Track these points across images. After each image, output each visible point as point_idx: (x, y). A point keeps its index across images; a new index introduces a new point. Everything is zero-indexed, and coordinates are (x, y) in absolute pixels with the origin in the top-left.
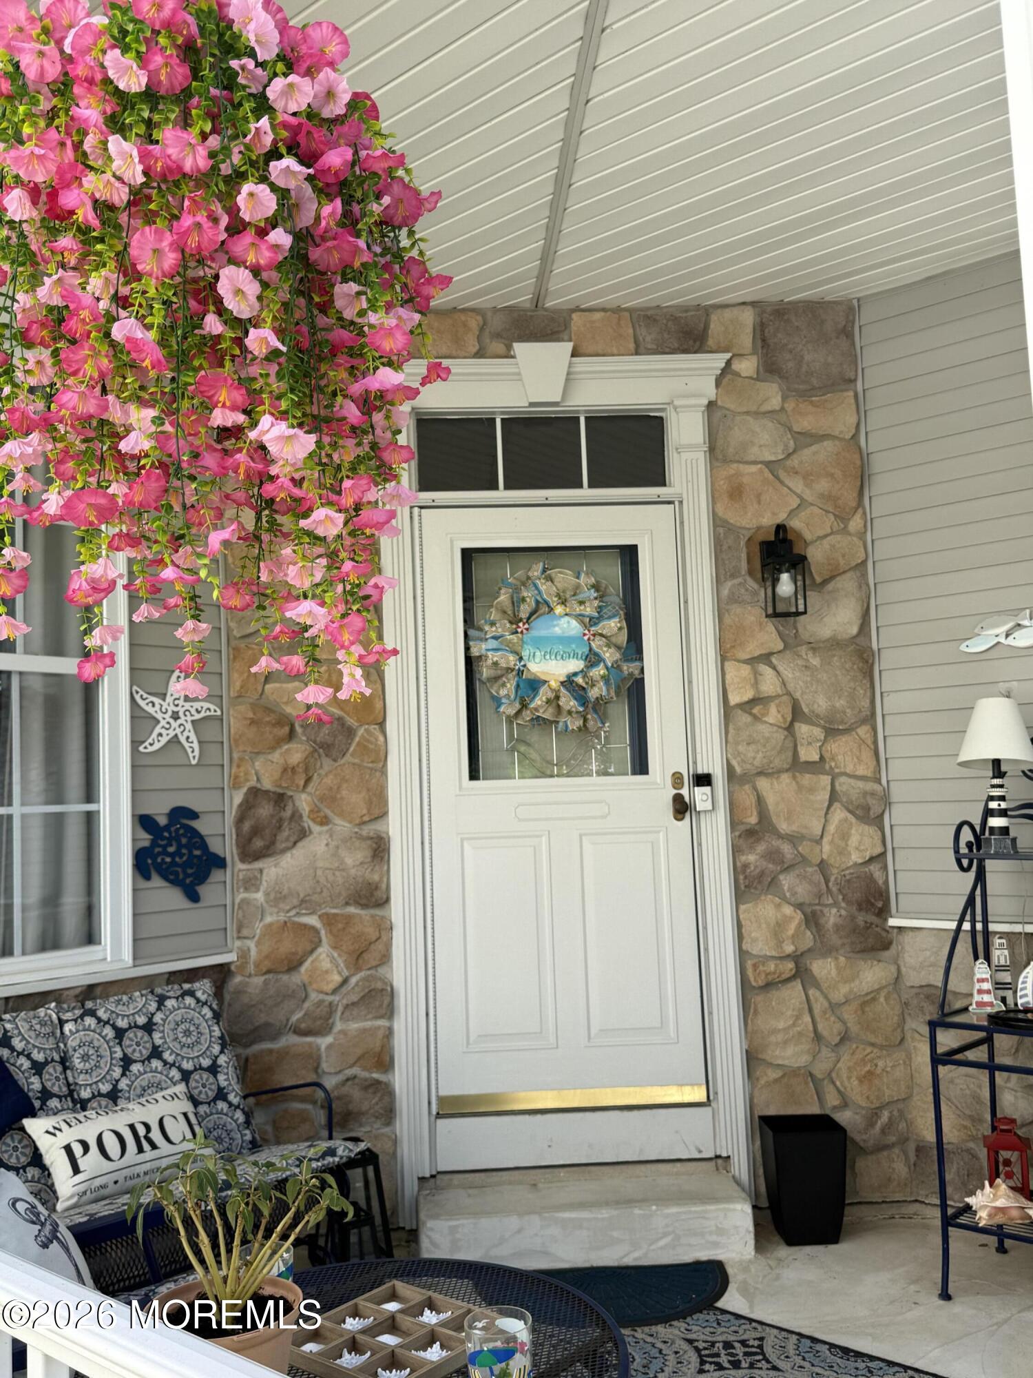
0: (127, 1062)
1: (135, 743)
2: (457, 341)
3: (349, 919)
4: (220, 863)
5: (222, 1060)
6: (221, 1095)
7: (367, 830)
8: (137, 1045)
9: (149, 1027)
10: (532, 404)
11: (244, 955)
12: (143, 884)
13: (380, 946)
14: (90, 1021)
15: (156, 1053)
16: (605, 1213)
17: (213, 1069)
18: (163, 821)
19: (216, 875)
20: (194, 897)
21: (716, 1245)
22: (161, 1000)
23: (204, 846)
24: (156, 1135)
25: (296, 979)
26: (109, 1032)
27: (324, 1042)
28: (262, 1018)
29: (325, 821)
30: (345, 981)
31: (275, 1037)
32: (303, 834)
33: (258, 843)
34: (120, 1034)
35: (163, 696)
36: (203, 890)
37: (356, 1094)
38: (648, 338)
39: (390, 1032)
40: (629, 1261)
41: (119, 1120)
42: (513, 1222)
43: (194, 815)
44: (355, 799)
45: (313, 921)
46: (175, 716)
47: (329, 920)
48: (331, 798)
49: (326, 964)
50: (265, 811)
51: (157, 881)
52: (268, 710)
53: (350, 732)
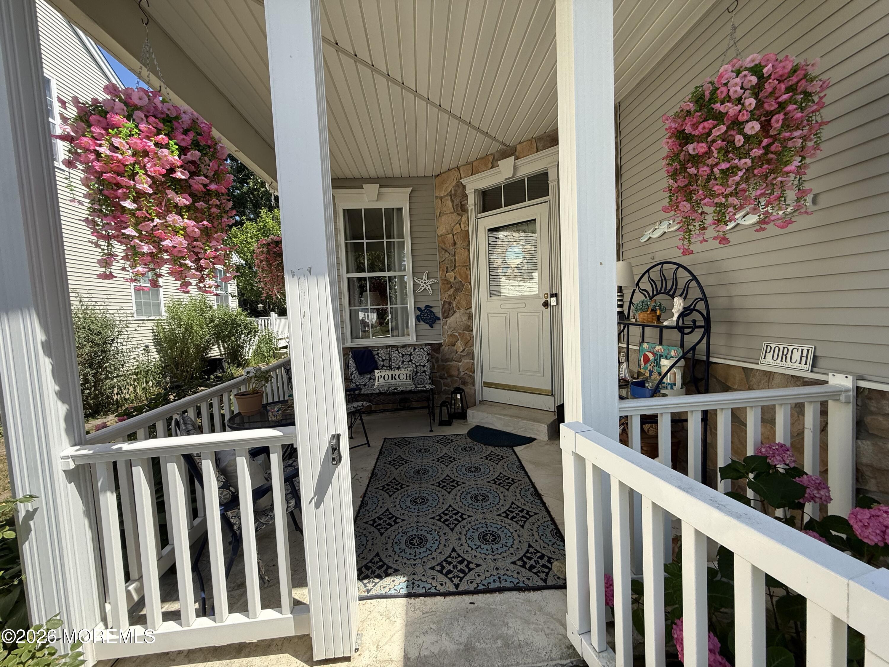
0: (403, 362)
1: (414, 291)
2: (486, 165)
3: (464, 334)
4: (439, 319)
5: (427, 364)
6: (424, 372)
7: (468, 311)
8: (406, 359)
9: (410, 355)
10: (506, 179)
11: (444, 341)
12: (418, 323)
13: (471, 341)
14: (397, 352)
15: (411, 361)
16: (507, 418)
17: (424, 366)
18: (423, 309)
19: (438, 322)
20: (432, 327)
21: (537, 434)
22: (415, 349)
23: (434, 315)
24: (397, 377)
25: (455, 348)
26: (401, 355)
27: (460, 364)
28: (447, 357)
29: (459, 309)
30: (464, 350)
31: (451, 361)
32: (455, 312)
33: (446, 314)
34: (403, 355)
35: (422, 279)
36: (434, 325)
37: (467, 377)
38: (540, 145)
39: (473, 364)
40: (513, 432)
41: (390, 373)
42: (486, 415)
43: (431, 307)
44: (464, 303)
45: (457, 334)
46: (425, 283)
47: (460, 334)
48: (459, 303)
49: (460, 345)
50: (446, 306)
51: (422, 323)
52: (446, 280)
53: (463, 285)
